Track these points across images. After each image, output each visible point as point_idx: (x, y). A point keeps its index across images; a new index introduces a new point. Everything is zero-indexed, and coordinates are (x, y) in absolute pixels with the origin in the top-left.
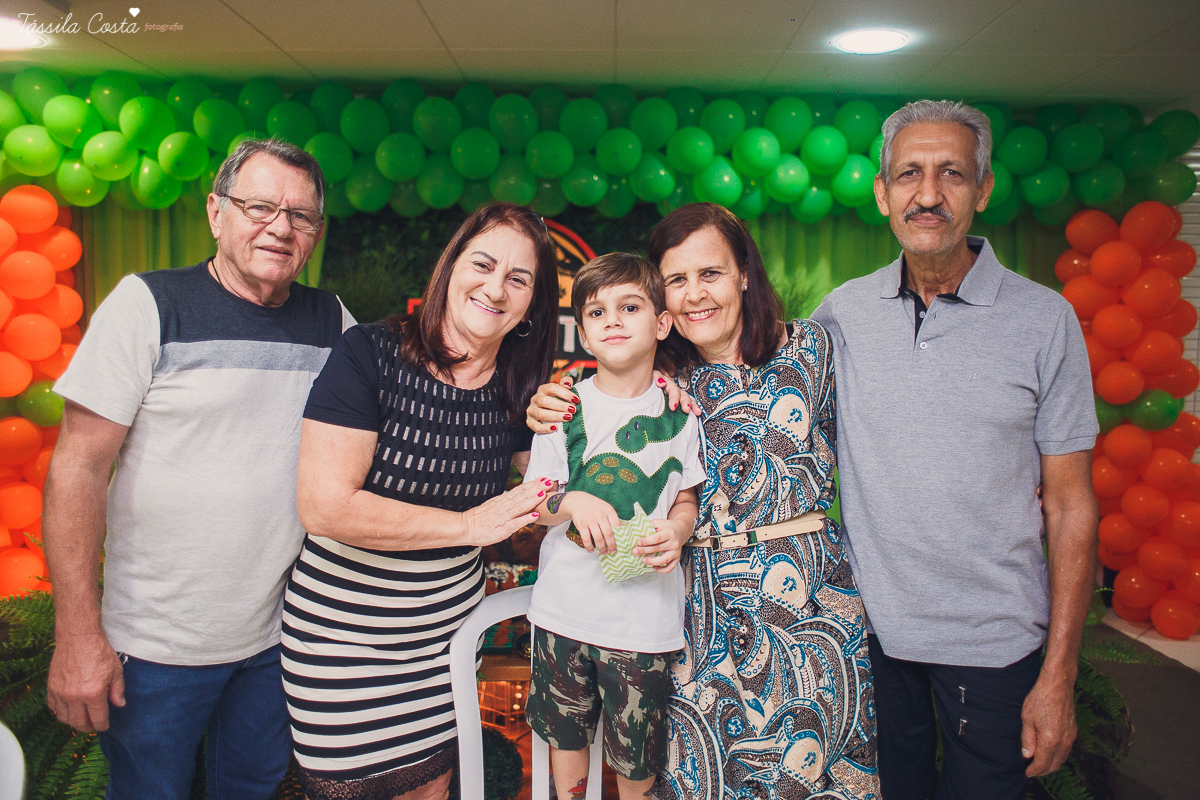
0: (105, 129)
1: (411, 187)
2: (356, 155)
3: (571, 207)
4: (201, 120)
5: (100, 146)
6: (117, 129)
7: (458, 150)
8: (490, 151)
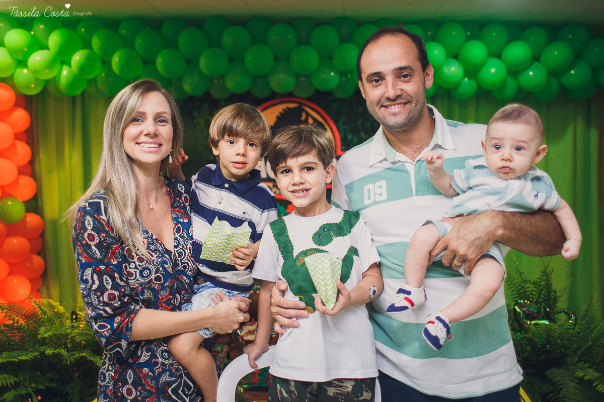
0: (42, 48)
1: (221, 81)
2: (188, 62)
3: (318, 92)
4: (96, 42)
5: (37, 59)
6: (48, 48)
7: (249, 58)
8: (268, 58)
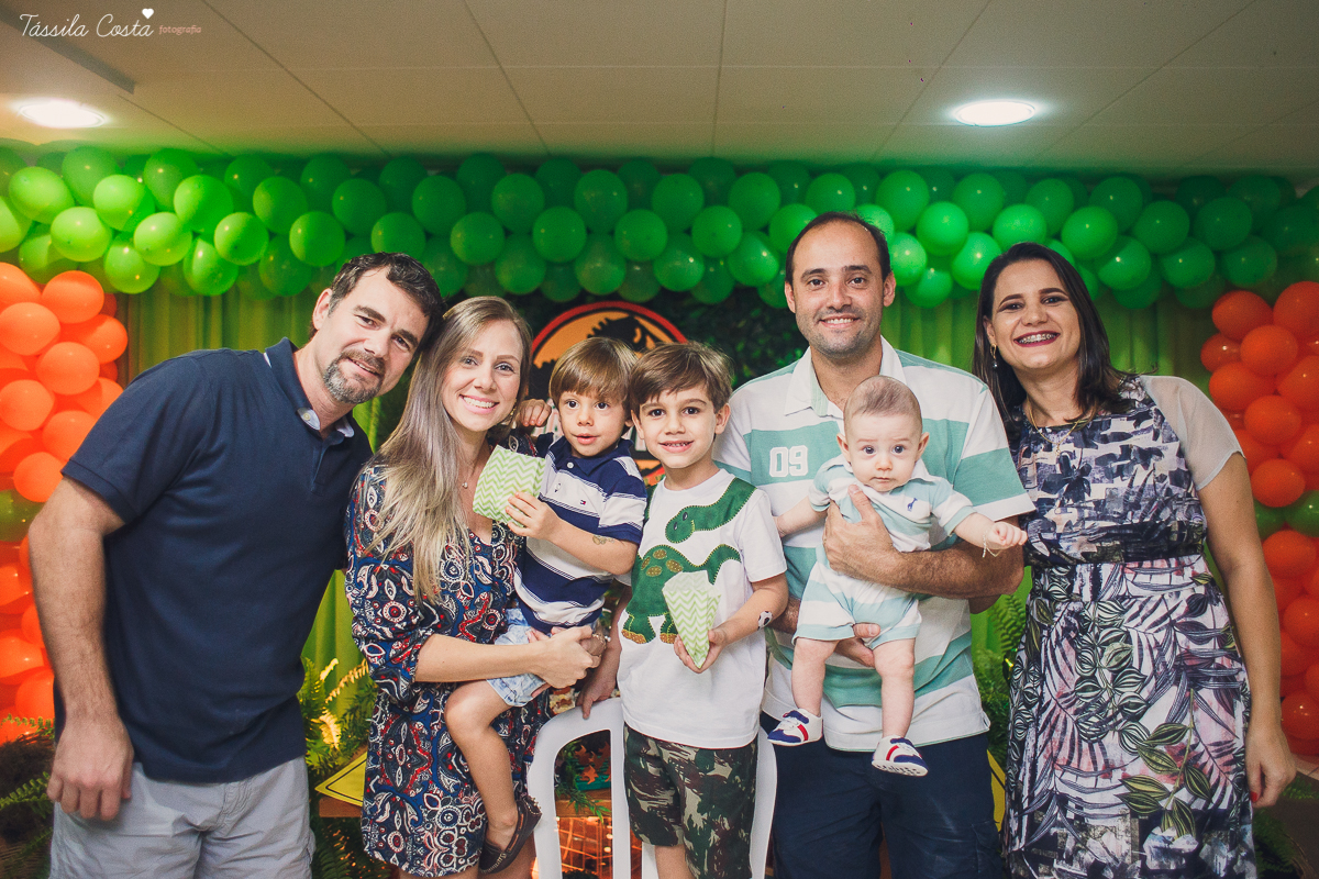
0: (158, 210)
1: (488, 270)
2: (428, 235)
3: (664, 292)
4: (262, 200)
5: (152, 229)
6: (172, 210)
7: (541, 232)
8: (576, 232)
